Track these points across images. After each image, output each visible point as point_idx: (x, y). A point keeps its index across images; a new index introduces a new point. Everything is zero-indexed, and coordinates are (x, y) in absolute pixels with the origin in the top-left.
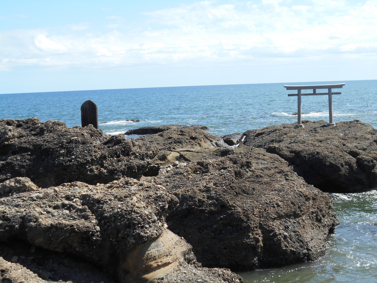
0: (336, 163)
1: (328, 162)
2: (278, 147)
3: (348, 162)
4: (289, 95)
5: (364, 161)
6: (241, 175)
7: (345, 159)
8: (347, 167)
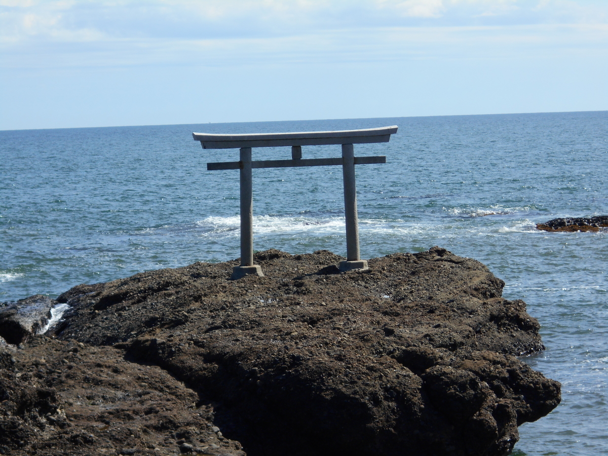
0: (355, 393)
1: (327, 389)
2: (163, 343)
3: (394, 389)
4: (211, 167)
5: (448, 385)
6: (18, 437)
7: (384, 379)
8: (393, 404)
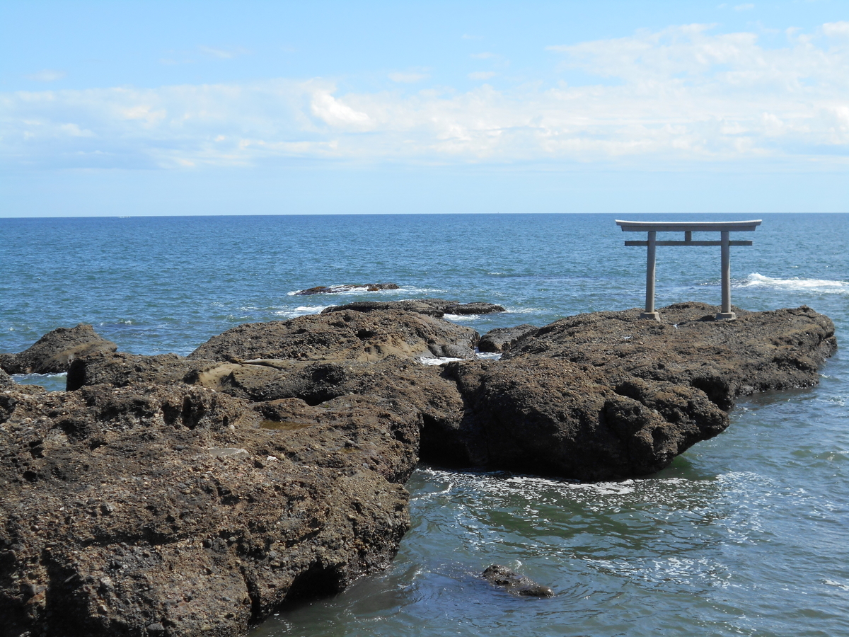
0: (546, 411)
1: (526, 407)
2: (463, 366)
3: (580, 410)
4: (627, 244)
5: (617, 410)
7: (574, 403)
8: (577, 421)
